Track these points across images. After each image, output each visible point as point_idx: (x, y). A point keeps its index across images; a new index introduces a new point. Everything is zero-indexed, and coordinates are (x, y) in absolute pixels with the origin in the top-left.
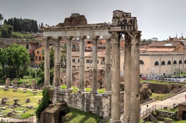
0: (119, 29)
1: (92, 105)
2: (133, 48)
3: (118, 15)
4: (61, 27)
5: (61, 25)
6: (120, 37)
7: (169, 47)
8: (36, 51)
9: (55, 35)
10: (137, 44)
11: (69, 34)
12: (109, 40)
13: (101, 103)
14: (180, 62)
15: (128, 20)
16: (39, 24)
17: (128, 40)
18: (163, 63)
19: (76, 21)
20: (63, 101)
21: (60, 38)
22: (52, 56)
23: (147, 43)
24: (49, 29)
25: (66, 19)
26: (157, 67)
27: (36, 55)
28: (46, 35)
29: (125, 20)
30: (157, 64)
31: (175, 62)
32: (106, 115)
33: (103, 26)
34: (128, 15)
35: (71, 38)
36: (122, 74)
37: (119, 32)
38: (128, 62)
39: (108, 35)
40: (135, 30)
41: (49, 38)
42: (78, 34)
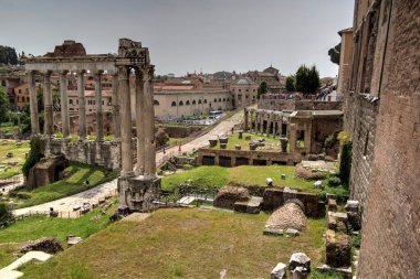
0: (128, 62)
1: (98, 156)
2: (146, 85)
3: (125, 45)
4: (50, 57)
5: (49, 54)
6: (129, 72)
7: (188, 85)
8: (17, 90)
9: (44, 68)
10: (150, 81)
11: (63, 67)
12: (116, 75)
13: (109, 153)
14: (200, 102)
15: (138, 51)
16: (19, 52)
17: (139, 75)
18: (181, 103)
19: (70, 50)
20: (59, 153)
21: (50, 72)
22: (40, 97)
23: (162, 80)
24: (33, 60)
25: (57, 48)
26: (175, 108)
27: (18, 94)
28: (29, 67)
29: (134, 52)
30: (174, 104)
31: (194, 102)
32: (116, 166)
33: (107, 58)
34: (138, 45)
35: (66, 72)
36: (133, 117)
37: (127, 66)
38: (141, 102)
39: (115, 70)
40: (147, 63)
41: (34, 72)
42: (73, 68)
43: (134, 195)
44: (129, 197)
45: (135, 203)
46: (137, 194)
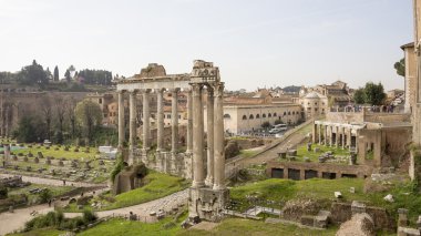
0: (200, 80)
1: (173, 166)
2: (216, 100)
3: (198, 65)
4: (137, 79)
5: (136, 76)
6: (201, 88)
7: (258, 99)
8: (110, 106)
9: (131, 88)
10: (220, 97)
11: (146, 86)
12: (191, 92)
13: (182, 164)
14: (270, 115)
15: (210, 70)
16: (114, 75)
17: (211, 92)
18: (251, 117)
19: (153, 72)
20: (140, 162)
21: (136, 91)
22: (127, 111)
23: (230, 94)
24: (124, 81)
25: (142, 70)
26: (246, 121)
27: (111, 110)
28: (120, 88)
29: (206, 71)
30: (244, 117)
31: (264, 116)
32: (188, 176)
33: (182, 78)
34: (208, 65)
35: (149, 90)
36: (206, 130)
37: (200, 84)
38: (211, 117)
39: (189, 87)
40: (217, 81)
41: (124, 91)
42: (155, 87)
43: (204, 204)
44: (200, 206)
45: (205, 212)
46: (207, 205)
